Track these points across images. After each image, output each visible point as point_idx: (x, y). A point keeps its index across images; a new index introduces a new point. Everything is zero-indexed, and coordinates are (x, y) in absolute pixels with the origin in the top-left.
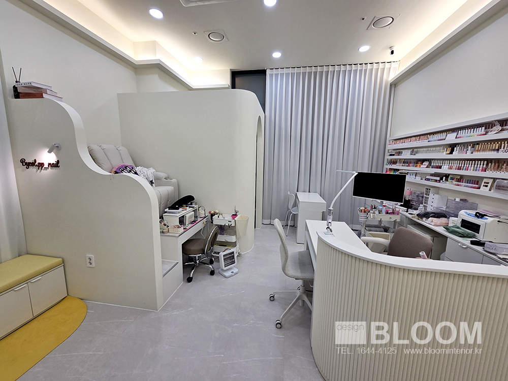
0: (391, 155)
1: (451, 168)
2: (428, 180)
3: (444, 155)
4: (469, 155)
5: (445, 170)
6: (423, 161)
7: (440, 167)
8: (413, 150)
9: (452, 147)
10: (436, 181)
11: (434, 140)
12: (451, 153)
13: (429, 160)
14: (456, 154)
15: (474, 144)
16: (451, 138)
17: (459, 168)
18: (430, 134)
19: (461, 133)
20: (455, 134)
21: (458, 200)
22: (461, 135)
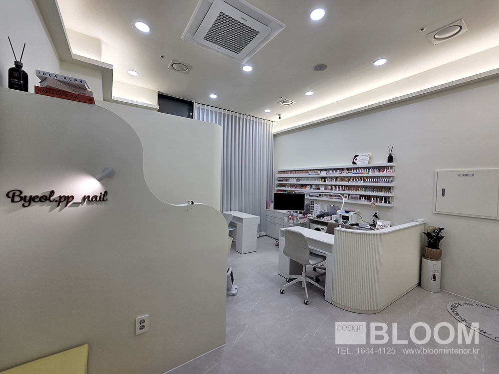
0: (279, 181)
1: (326, 189)
2: (310, 196)
3: (321, 182)
4: (334, 183)
5: (322, 190)
6: (306, 185)
7: (319, 189)
8: (298, 179)
9: (324, 179)
10: (317, 196)
11: (313, 174)
12: (325, 181)
13: (311, 185)
14: (327, 182)
15: (336, 178)
16: (323, 174)
17: (331, 190)
18: (310, 170)
19: (329, 172)
20: (326, 172)
21: (332, 206)
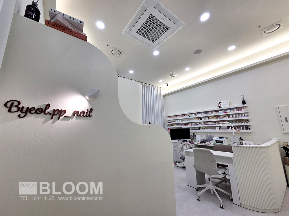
0: (169, 122)
1: (202, 125)
2: (193, 130)
3: (198, 121)
4: (208, 120)
7: (197, 125)
8: (182, 120)
11: (192, 116)
12: (201, 120)
13: (192, 123)
15: (209, 117)
17: (206, 125)
18: (190, 114)
20: (201, 114)
21: (209, 135)
22: (203, 114)
